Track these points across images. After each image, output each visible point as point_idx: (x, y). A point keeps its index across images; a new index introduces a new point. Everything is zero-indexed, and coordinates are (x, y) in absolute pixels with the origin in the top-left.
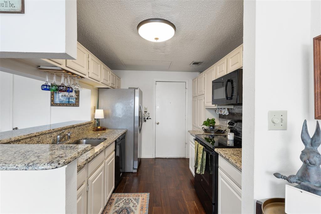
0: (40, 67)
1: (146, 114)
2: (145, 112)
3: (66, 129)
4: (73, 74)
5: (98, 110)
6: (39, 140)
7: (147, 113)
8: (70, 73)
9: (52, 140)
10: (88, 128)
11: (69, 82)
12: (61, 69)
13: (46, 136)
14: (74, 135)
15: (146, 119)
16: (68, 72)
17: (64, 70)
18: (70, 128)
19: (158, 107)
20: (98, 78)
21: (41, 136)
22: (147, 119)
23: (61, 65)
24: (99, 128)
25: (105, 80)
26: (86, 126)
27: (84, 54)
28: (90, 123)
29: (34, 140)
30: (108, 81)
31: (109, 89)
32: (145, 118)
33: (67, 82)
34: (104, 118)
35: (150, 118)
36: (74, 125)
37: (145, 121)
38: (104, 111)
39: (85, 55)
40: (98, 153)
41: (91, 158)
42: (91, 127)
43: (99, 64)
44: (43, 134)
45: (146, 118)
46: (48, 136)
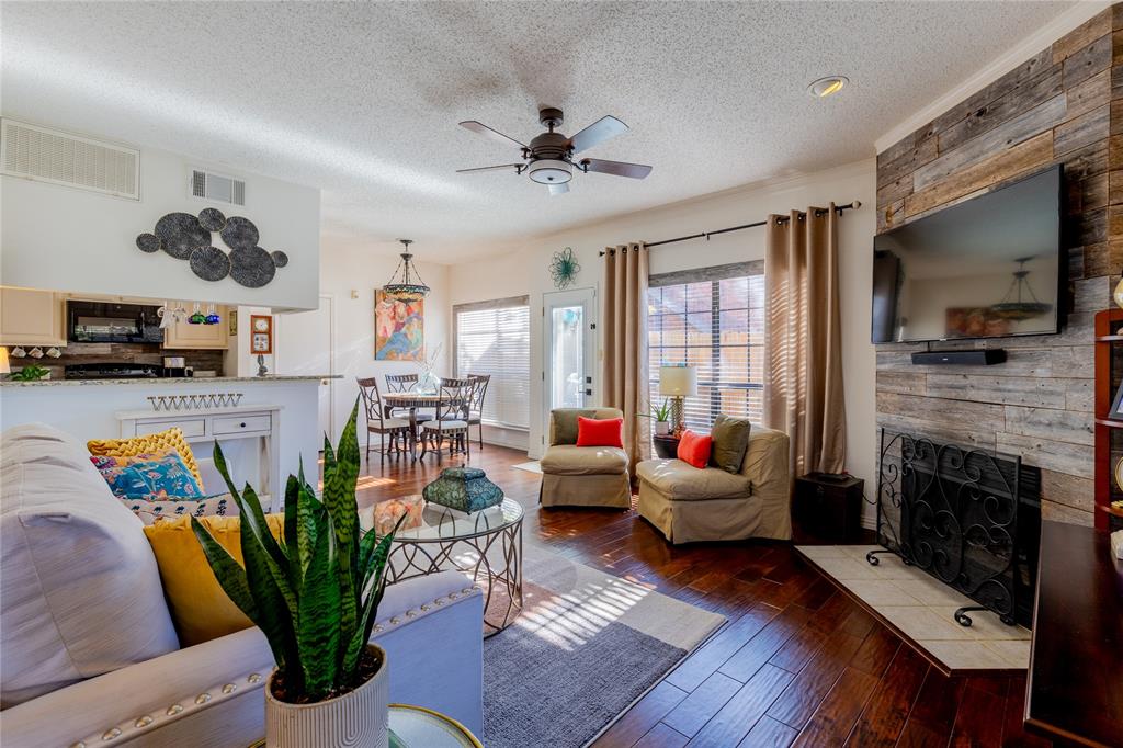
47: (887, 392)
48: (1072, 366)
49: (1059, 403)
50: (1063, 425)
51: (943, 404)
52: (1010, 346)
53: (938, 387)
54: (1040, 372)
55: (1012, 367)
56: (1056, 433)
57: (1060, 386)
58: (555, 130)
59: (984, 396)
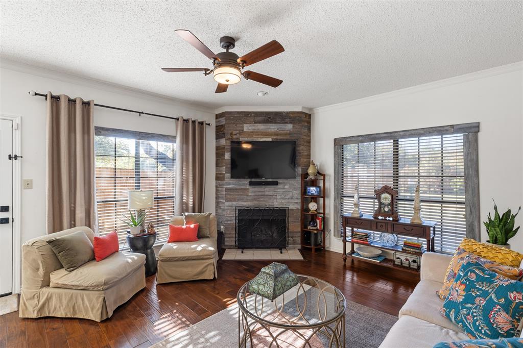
47: (231, 195)
48: (293, 185)
49: (291, 194)
50: (292, 198)
51: (257, 197)
52: (279, 181)
53: (255, 192)
54: (286, 187)
55: (279, 186)
56: (290, 200)
57: (291, 190)
58: (230, 51)
59: (271, 193)
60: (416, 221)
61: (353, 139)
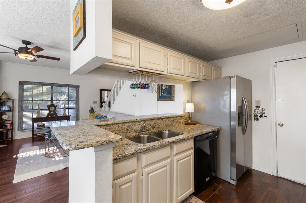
0: (128, 71)
1: (258, 109)
2: (256, 107)
3: (153, 120)
4: (149, 72)
5: (188, 104)
6: (129, 126)
7: (260, 109)
8: (145, 73)
9: (140, 127)
10: (179, 121)
11: (147, 80)
12: (137, 70)
13: (134, 123)
14: (163, 126)
15: (258, 117)
16: (143, 71)
17: (138, 70)
18: (158, 119)
19: (279, 100)
20: (182, 72)
21: (130, 123)
22: (261, 116)
23: (134, 67)
24: (189, 121)
25: (191, 73)
26: (176, 118)
27: (160, 52)
28: (181, 116)
29: (125, 125)
30: (197, 74)
31: (201, 82)
32: (256, 116)
33: (145, 80)
34: (194, 112)
35: (265, 116)
36: (161, 117)
37: (257, 119)
38: (194, 104)
39: (162, 53)
40: (156, 147)
41: (143, 150)
42: (182, 120)
43: (182, 59)
44: (132, 122)
45: (259, 115)
46: (136, 123)
60: (65, 115)
61: (32, 83)
